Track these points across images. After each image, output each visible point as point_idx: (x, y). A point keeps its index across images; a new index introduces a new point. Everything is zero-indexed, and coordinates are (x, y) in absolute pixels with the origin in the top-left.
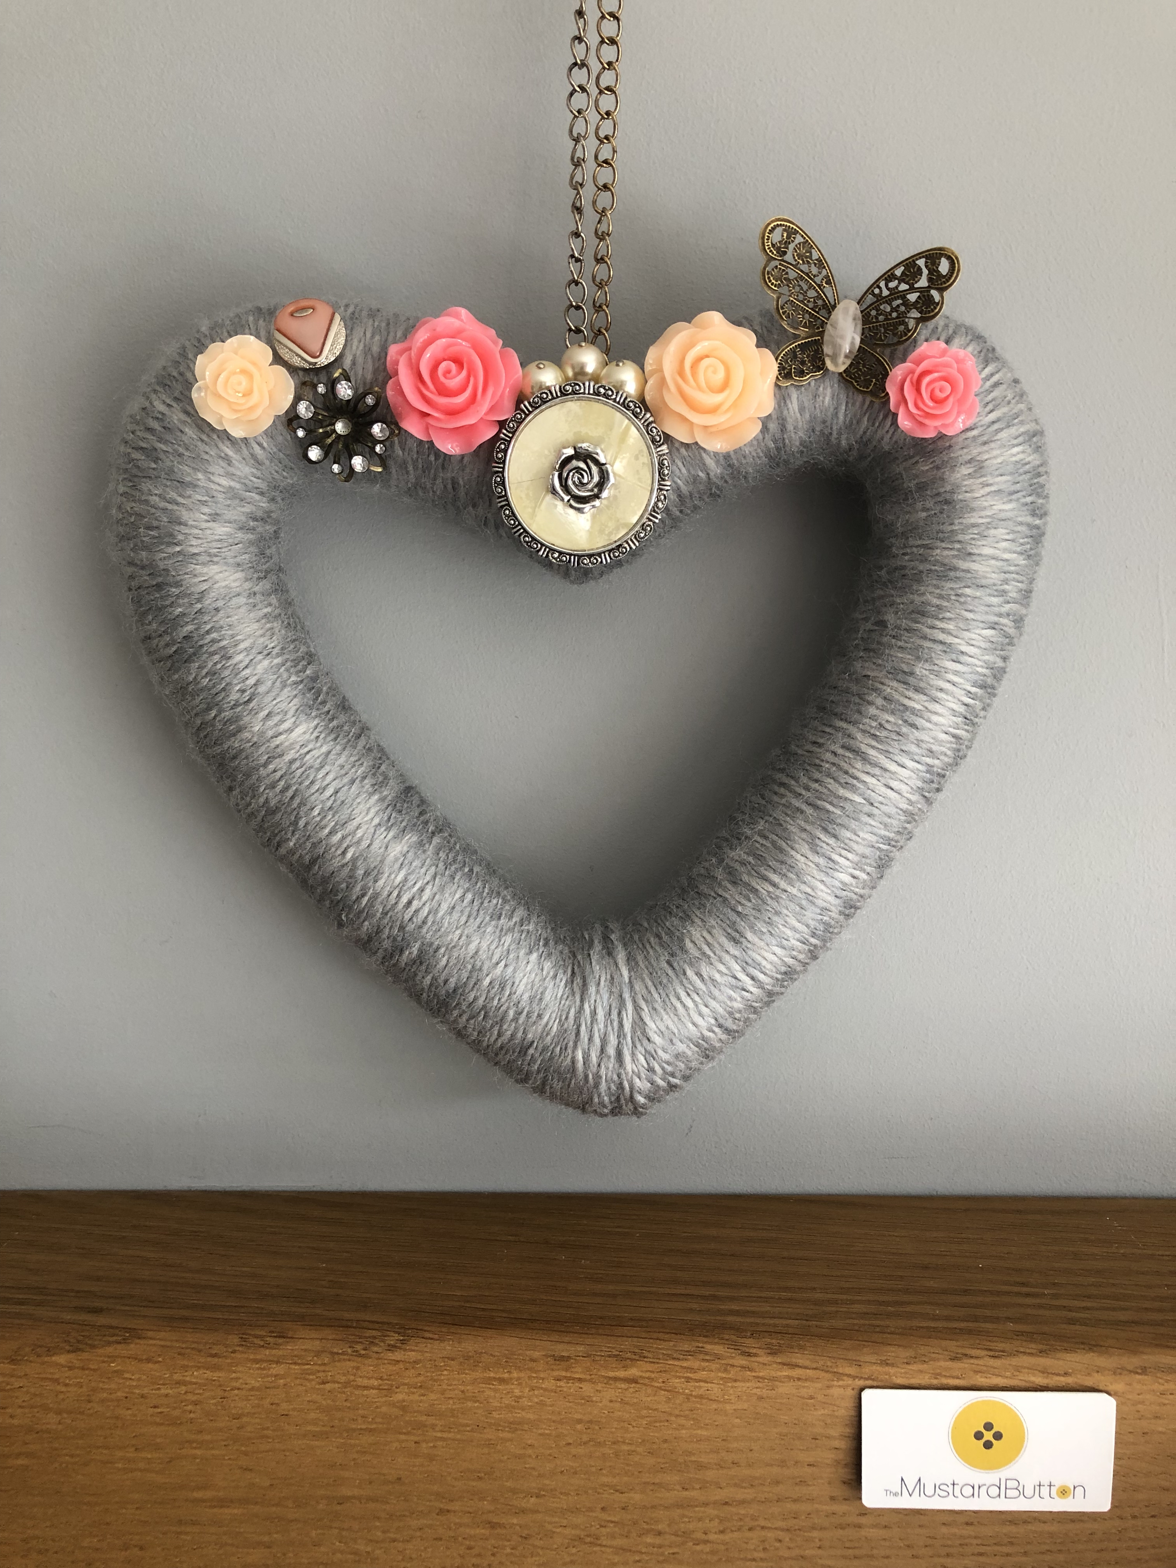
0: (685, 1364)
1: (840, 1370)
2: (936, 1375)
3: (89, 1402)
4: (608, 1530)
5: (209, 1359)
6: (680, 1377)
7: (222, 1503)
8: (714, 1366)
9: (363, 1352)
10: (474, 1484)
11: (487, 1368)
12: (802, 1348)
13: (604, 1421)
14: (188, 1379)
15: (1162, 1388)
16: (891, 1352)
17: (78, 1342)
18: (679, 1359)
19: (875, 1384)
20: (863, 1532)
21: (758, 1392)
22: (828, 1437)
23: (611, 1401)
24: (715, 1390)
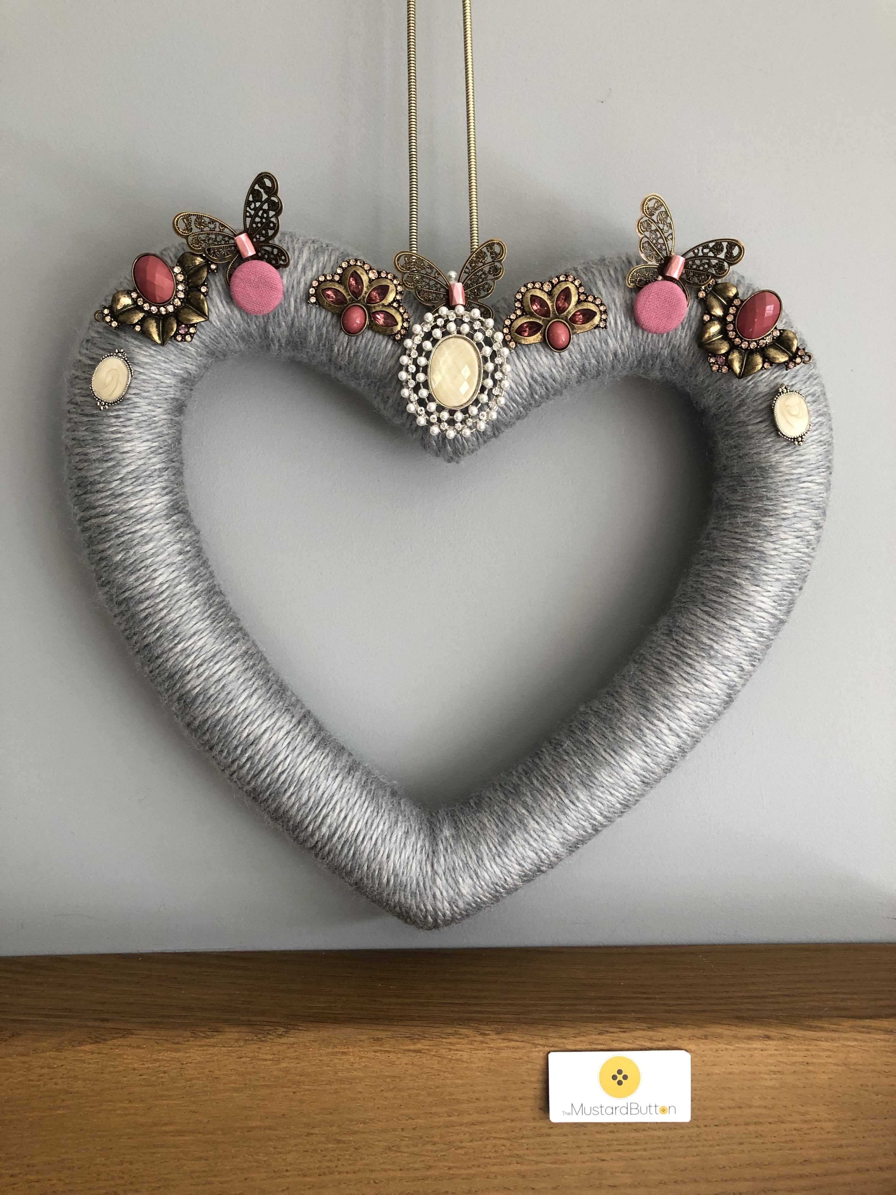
0: (449, 1041)
1: (536, 1042)
2: (591, 1043)
3: (102, 1073)
4: (405, 1142)
5: (173, 1046)
6: (445, 1048)
7: (180, 1133)
8: (463, 1041)
9: (263, 1039)
10: (328, 1116)
11: (335, 1046)
12: (514, 1030)
13: (402, 1076)
14: (161, 1058)
15: (716, 1047)
16: (564, 1031)
17: (97, 1038)
18: (445, 1038)
19: (556, 1049)
20: (551, 1139)
21: (489, 1056)
22: (531, 1082)
23: (406, 1064)
24: (465, 1056)
